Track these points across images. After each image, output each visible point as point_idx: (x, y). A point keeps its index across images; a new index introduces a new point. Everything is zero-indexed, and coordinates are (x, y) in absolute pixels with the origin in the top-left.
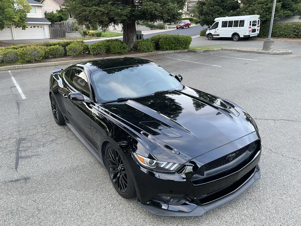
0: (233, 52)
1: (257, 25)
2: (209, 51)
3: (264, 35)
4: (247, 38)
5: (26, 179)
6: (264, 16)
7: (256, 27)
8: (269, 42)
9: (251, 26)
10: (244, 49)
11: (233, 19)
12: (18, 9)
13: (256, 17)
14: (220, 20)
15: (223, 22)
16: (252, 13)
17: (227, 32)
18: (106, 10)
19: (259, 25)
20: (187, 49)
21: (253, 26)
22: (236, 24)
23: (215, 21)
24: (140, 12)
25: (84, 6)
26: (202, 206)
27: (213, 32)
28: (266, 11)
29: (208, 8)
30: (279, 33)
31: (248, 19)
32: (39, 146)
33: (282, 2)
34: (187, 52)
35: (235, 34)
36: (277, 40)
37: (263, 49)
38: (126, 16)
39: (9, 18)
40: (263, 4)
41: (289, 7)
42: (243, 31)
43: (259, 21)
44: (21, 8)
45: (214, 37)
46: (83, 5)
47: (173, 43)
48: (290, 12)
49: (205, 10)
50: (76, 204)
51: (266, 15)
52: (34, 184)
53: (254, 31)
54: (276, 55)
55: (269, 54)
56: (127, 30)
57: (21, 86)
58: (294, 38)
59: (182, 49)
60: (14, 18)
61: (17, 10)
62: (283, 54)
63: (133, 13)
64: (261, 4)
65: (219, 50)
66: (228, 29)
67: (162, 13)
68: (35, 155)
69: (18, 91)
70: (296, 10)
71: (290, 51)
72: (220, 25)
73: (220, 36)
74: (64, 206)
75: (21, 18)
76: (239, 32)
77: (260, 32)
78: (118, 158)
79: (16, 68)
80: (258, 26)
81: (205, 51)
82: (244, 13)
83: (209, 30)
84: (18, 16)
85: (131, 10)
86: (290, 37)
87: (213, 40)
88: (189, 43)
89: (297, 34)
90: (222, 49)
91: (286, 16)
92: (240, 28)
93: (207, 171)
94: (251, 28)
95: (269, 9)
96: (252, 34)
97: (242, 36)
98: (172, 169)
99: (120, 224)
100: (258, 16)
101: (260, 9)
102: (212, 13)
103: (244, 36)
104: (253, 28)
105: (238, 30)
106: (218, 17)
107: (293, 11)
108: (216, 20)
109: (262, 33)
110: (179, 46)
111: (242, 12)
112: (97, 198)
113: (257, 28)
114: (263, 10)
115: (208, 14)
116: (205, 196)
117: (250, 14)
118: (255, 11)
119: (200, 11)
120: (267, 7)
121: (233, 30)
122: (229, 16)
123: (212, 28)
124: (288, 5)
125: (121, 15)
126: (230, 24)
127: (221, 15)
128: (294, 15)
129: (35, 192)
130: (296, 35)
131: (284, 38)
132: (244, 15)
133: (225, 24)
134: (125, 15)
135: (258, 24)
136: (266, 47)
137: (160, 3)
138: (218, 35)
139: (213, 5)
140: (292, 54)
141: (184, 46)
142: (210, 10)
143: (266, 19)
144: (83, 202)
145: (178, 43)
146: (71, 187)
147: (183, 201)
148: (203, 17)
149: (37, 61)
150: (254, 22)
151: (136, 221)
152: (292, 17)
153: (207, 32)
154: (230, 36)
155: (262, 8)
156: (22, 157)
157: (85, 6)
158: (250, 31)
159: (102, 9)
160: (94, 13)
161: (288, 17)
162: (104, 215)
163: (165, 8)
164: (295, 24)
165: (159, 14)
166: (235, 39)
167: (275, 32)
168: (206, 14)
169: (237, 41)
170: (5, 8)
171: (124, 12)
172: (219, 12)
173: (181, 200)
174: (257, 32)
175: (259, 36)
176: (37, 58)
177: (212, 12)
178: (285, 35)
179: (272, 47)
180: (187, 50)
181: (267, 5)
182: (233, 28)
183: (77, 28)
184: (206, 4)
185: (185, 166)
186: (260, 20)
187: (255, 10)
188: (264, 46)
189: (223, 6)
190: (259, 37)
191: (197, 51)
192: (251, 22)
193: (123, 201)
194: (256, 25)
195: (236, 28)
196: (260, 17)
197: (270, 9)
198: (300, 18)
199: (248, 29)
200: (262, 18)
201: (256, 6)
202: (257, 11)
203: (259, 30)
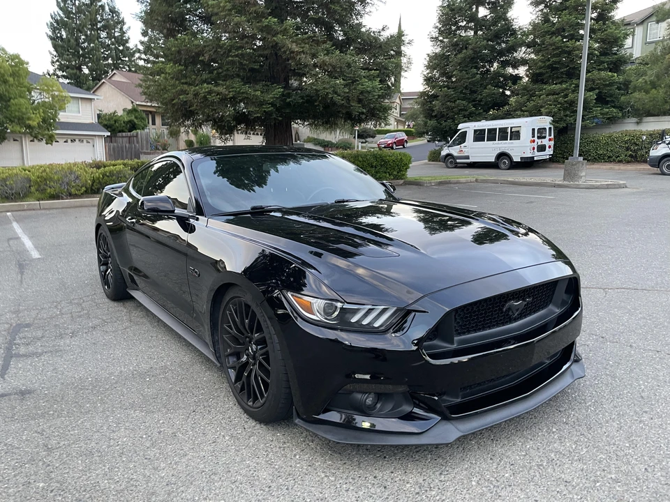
0: (499, 184)
1: (548, 137)
2: (449, 183)
3: (564, 158)
4: (528, 164)
5: (23, 394)
6: (562, 118)
7: (545, 142)
8: (576, 165)
9: (536, 138)
10: (522, 180)
11: (496, 125)
12: (40, 100)
13: (545, 122)
14: (469, 127)
15: (475, 131)
16: (536, 112)
17: (486, 151)
18: (230, 92)
19: (552, 136)
20: (402, 179)
21: (539, 138)
22: (504, 134)
23: (460, 130)
24: (302, 98)
25: (183, 83)
26: (454, 422)
27: (455, 151)
28: (565, 110)
29: (443, 104)
30: (596, 153)
31: (526, 124)
32: (61, 336)
33: (597, 91)
34: (401, 185)
35: (502, 155)
36: (592, 166)
37: (564, 180)
38: (273, 104)
39: (19, 119)
40: (557, 94)
41: (613, 102)
42: (520, 149)
43: (550, 128)
44: (47, 100)
45: (458, 161)
46: (182, 81)
47: (372, 167)
48: (615, 110)
49: (437, 107)
50: (142, 437)
51: (566, 116)
52: (41, 401)
53: (542, 148)
54: (594, 190)
55: (578, 187)
56: (273, 138)
57: (31, 238)
58: (628, 162)
59: (392, 180)
60: (29, 119)
61: (38, 103)
62: (608, 188)
63: (288, 100)
64: (553, 95)
65: (471, 182)
66: (486, 144)
67: (348, 99)
68: (51, 352)
69: (24, 244)
70: (627, 107)
71: (622, 182)
72: (470, 136)
73: (471, 160)
74: (112, 441)
75: (44, 121)
76: (511, 150)
77: (554, 152)
78: (250, 321)
79: (25, 208)
80: (550, 140)
81: (440, 183)
82: (519, 113)
83: (446, 148)
84: (38, 115)
85: (283, 95)
86: (620, 162)
87: (456, 167)
88: (406, 166)
89: (634, 154)
90: (476, 180)
91: (608, 119)
92: (512, 143)
93: (460, 334)
94: (536, 142)
95: (571, 105)
96: (539, 156)
97: (517, 159)
98: (377, 325)
99: (251, 472)
100: (549, 119)
101: (551, 105)
102: (452, 114)
103: (521, 158)
104: (540, 142)
105: (509, 147)
106: (465, 122)
107: (621, 108)
108: (460, 126)
109: (560, 153)
110: (385, 173)
111: (515, 111)
112: (194, 425)
113: (548, 142)
114: (559, 106)
115: (443, 116)
116: (459, 400)
117: (531, 116)
118: (542, 110)
119: (428, 110)
120: (565, 102)
121: (497, 148)
122: (486, 119)
123: (454, 144)
124: (611, 96)
125: (261, 104)
126: (492, 136)
127: (471, 117)
128: (623, 117)
129: (43, 416)
130: (631, 156)
131: (606, 164)
132: (519, 117)
133: (479, 136)
134: (269, 104)
135: (550, 135)
136: (569, 175)
137: (343, 80)
138: (467, 157)
139: (454, 97)
140: (626, 187)
141: (395, 173)
142: (448, 108)
143: (565, 125)
144: (160, 433)
145: (381, 166)
146: (132, 406)
147: (407, 408)
148: (432, 123)
149: (71, 196)
150: (542, 130)
151: (291, 466)
152: (620, 120)
153: (444, 153)
154: (493, 160)
155: (555, 103)
156: (18, 356)
157: (186, 83)
158: (534, 149)
159: (220, 89)
160: (205, 97)
161: (612, 120)
162: (212, 455)
163: (355, 89)
164: (627, 133)
165: (342, 100)
166: (502, 166)
167: (586, 151)
168: (440, 117)
169: (508, 169)
170: (10, 98)
171: (269, 97)
172: (467, 113)
173: (401, 406)
174: (549, 152)
175: (553, 160)
176: (73, 190)
177: (453, 112)
178: (609, 157)
179: (583, 174)
180: (401, 182)
181: (566, 96)
182: (498, 144)
183: (165, 145)
184: (438, 96)
185: (409, 312)
186: (552, 127)
187: (542, 107)
188: (566, 172)
189: (474, 101)
190: (553, 162)
191: (424, 183)
192: (533, 130)
193: (260, 429)
194: (545, 137)
195: (505, 144)
196: (553, 121)
197: (573, 104)
198: (638, 123)
199: (529, 144)
200: (557, 122)
201: (543, 99)
202: (546, 108)
203: (552, 147)
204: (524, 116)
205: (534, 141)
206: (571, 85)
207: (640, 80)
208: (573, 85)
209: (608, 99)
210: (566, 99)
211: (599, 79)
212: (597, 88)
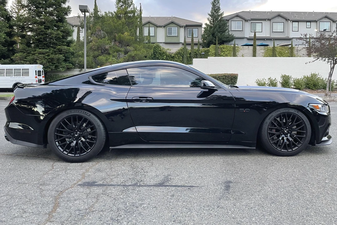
1: (42, 76)
6: (48, 66)
9: (37, 76)
11: (12, 67)
13: (40, 67)
16: (34, 62)
17: (6, 82)
19: (44, 75)
22: (18, 73)
28: (49, 62)
31: (32, 68)
40: (44, 54)
41: (69, 60)
42: (29, 81)
43: (42, 71)
48: (71, 65)
53: (40, 81)
64: (41, 54)
66: (5, 78)
70: (75, 64)
76: (23, 81)
80: (43, 77)
82: (23, 62)
92: (24, 78)
94: (37, 78)
100: (42, 66)
101: (42, 59)
104: (39, 78)
107: (73, 64)
113: (42, 78)
114: (46, 60)
117: (30, 64)
120: (49, 58)
121: (14, 80)
128: (74, 68)
132: (23, 64)
150: (39, 72)
154: (11, 87)
155: (44, 58)
158: (37, 81)
161: (69, 69)
181: (48, 56)
182: (14, 78)
187: (37, 60)
192: (36, 71)
195: (19, 78)
198: (80, 71)
199: (35, 79)
200: (45, 68)
201: (37, 56)
202: (40, 61)
203: (44, 80)
204: (26, 63)
205: (37, 77)
206: (50, 50)
207: (80, 52)
208: (51, 51)
209: (67, 59)
210: (49, 57)
211: (64, 49)
212: (63, 54)
